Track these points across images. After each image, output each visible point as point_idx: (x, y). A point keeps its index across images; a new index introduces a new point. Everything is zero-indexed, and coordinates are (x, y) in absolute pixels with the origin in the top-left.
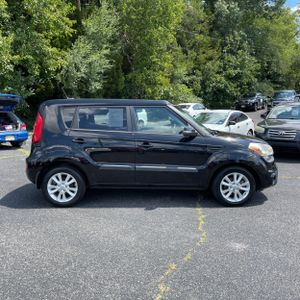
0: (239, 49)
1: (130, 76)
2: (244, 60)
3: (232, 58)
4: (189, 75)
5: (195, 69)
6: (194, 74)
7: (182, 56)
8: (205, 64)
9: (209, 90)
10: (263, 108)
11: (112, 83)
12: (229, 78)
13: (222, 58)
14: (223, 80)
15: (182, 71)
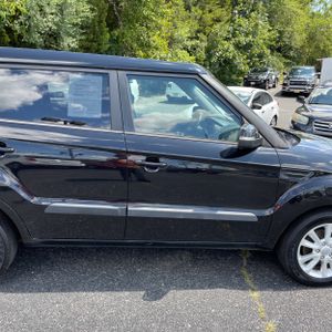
0: (252, 10)
1: (116, 33)
2: (257, 25)
3: (243, 22)
4: (191, 39)
5: (198, 31)
6: (197, 38)
7: (183, 13)
8: (211, 26)
9: (214, 60)
10: (274, 86)
11: (92, 41)
12: (238, 46)
13: (232, 21)
14: (232, 48)
15: (184, 32)
